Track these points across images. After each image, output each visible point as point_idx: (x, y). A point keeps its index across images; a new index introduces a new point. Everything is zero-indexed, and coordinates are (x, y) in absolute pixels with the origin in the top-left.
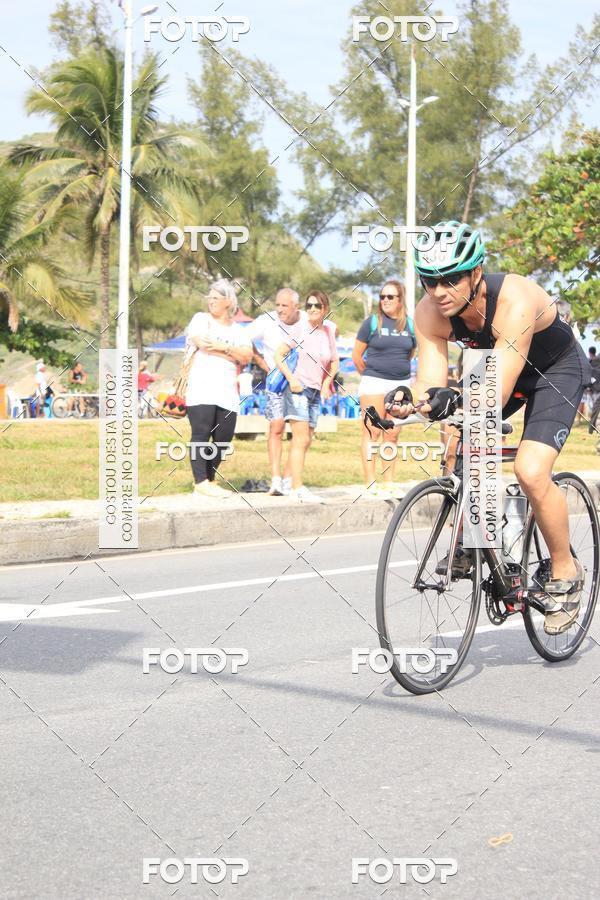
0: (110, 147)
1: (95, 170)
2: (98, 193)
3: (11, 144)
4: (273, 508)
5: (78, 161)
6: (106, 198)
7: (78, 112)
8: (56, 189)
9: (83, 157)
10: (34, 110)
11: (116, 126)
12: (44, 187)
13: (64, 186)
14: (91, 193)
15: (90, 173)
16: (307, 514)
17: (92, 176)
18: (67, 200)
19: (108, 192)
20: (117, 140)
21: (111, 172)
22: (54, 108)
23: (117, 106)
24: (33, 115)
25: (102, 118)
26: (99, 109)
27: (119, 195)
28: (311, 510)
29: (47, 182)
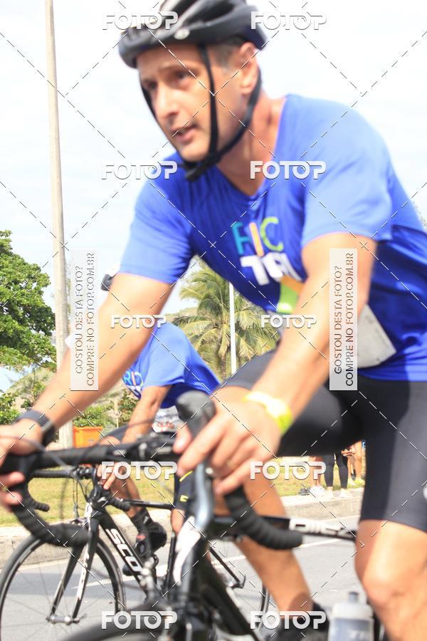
0: (224, 314)
1: (216, 326)
2: (219, 338)
3: (174, 315)
4: (315, 504)
5: (208, 322)
6: (223, 340)
7: (208, 296)
8: (197, 337)
9: (211, 319)
10: (184, 297)
11: (226, 302)
12: (191, 337)
13: (201, 335)
14: (215, 338)
15: (214, 328)
16: (334, 506)
17: (215, 329)
18: (203, 342)
19: (224, 336)
20: (228, 309)
21: (225, 326)
22: (193, 295)
23: (226, 292)
24: (184, 300)
25: (220, 299)
26: (218, 294)
27: (230, 337)
28: (336, 504)
29: (192, 334)
